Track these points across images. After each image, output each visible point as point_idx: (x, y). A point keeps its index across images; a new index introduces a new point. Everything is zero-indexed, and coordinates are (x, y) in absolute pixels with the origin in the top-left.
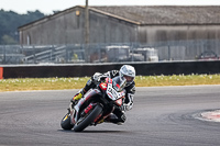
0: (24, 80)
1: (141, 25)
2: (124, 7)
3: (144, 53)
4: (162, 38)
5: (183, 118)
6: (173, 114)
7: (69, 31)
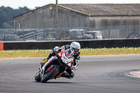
0: (17, 51)
1: (92, 16)
2: (80, 5)
3: (93, 34)
4: (105, 24)
5: (118, 75)
6: (112, 73)
7: (46, 20)
